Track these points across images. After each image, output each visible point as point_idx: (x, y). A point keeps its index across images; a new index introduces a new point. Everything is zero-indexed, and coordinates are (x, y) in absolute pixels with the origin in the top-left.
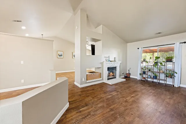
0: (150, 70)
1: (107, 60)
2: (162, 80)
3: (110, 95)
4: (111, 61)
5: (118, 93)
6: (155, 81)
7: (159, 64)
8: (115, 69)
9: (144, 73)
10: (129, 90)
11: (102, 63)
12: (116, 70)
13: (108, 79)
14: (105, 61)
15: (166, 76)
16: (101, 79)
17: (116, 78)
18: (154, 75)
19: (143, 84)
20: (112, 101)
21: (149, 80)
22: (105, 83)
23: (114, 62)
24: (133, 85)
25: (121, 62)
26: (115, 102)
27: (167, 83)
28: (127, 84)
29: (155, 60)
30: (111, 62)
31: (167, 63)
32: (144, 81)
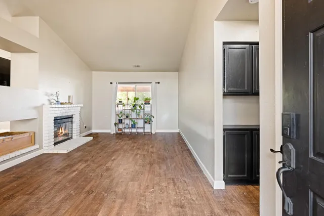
0: (127, 117)
1: (53, 101)
2: (141, 128)
3: (74, 171)
4: (61, 104)
5: (88, 162)
6: (134, 130)
7: (138, 108)
8: (70, 120)
9: (120, 121)
10: (105, 153)
11: (39, 109)
12: (72, 121)
13: (55, 144)
14: (47, 103)
15: (145, 122)
16: (37, 146)
17: (72, 138)
18: (132, 123)
19: (120, 139)
20: (83, 179)
21: (127, 131)
22: (48, 154)
23: (70, 106)
24: (108, 143)
25: (82, 105)
26: (90, 178)
27: (146, 131)
28: (97, 144)
29: (134, 102)
30: (62, 106)
31: (146, 106)
32: (121, 134)
